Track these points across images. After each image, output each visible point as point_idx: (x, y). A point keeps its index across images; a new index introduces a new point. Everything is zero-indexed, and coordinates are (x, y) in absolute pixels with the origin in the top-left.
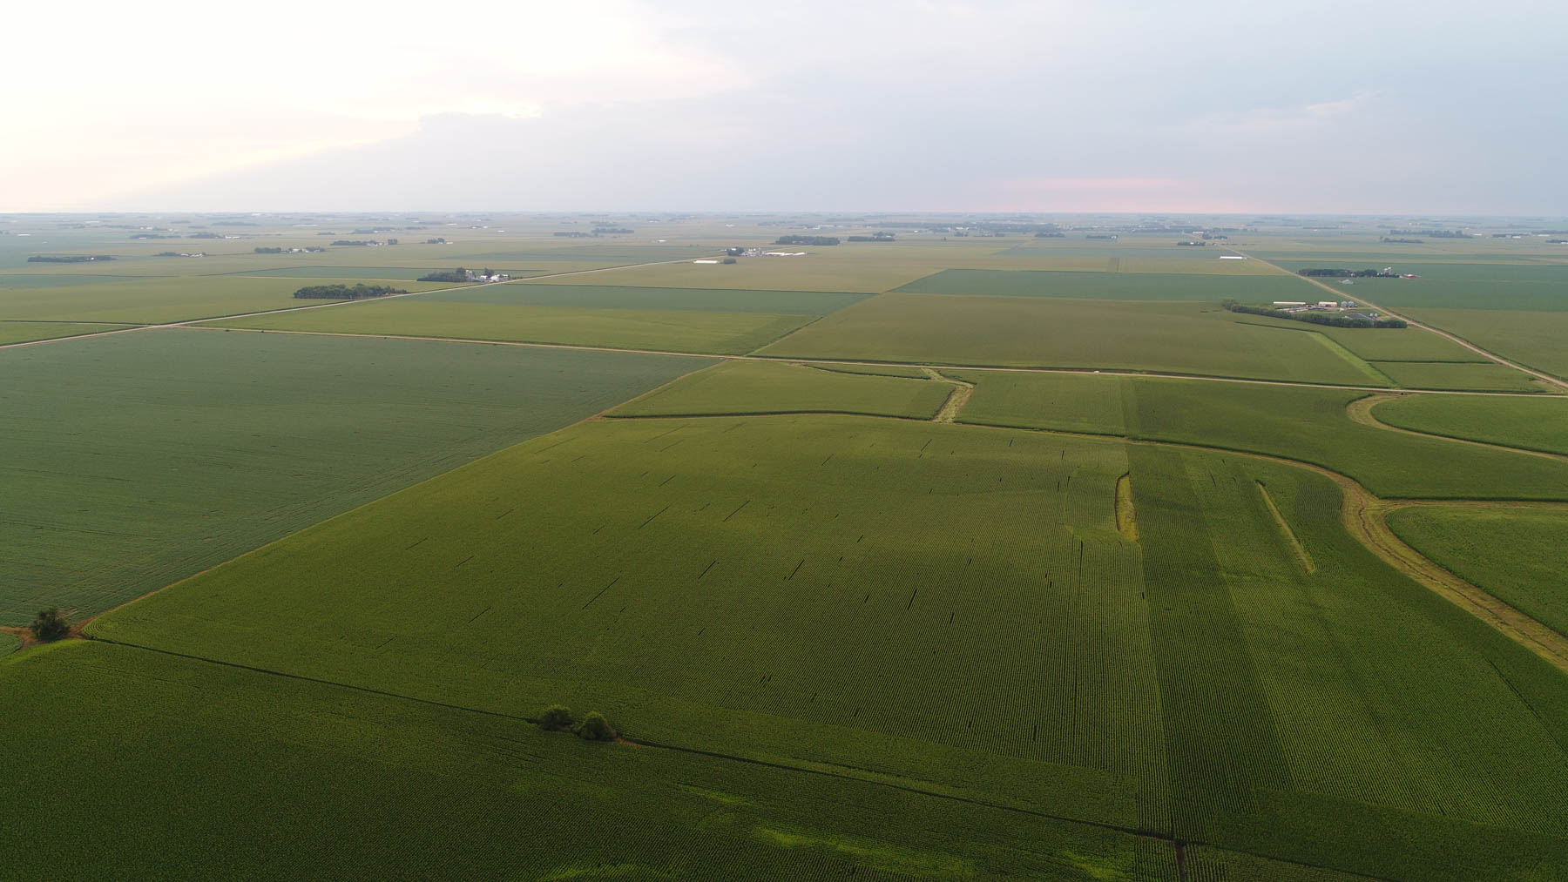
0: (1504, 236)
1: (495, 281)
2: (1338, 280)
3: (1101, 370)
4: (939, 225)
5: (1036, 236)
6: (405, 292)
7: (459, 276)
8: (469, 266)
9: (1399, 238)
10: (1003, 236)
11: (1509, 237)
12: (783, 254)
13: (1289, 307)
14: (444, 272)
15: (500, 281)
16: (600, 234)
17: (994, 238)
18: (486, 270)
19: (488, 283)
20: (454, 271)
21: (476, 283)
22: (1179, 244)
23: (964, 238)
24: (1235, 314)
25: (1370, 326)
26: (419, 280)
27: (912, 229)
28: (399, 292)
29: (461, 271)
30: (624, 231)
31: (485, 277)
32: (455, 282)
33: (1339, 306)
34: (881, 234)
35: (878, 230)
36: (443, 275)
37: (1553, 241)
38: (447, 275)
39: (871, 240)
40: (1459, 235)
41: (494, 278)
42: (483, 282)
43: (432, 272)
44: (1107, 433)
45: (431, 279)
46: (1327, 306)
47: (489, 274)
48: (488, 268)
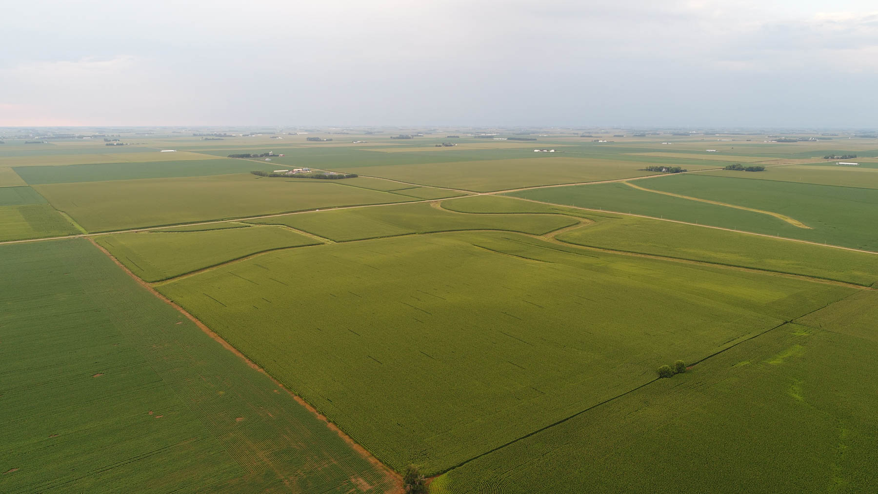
33: (303, 170)
46: (298, 171)
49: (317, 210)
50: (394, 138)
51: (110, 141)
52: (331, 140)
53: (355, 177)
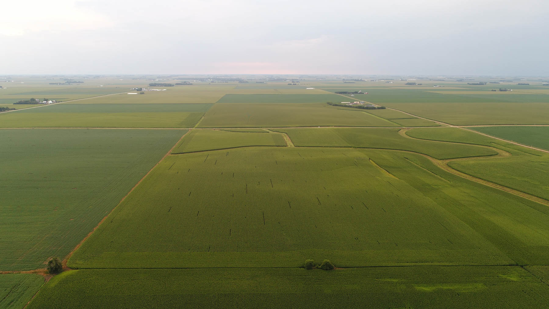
0: (373, 80)
1: (51, 103)
2: (349, 95)
3: (320, 126)
4: (204, 79)
5: (239, 82)
6: (15, 109)
7: (33, 102)
8: (37, 98)
9: (348, 81)
10: (227, 82)
11: (375, 81)
12: (158, 90)
13: (347, 104)
14: (26, 100)
15: (53, 103)
16: (71, 84)
17: (225, 83)
18: (45, 99)
19: (48, 104)
20: (30, 100)
21: (42, 105)
22: (288, 84)
23: (214, 83)
24: (333, 106)
25: (376, 109)
26: (14, 104)
27: (193, 80)
28: (12, 109)
29: (33, 100)
30: (79, 82)
31: (46, 102)
32: (33, 104)
33: (360, 103)
34: (185, 82)
35: (184, 81)
36: (26, 101)
37: (387, 82)
38: (28, 101)
39: (182, 84)
40: (361, 80)
41: (50, 102)
42: (45, 104)
43: (20, 100)
44: (346, 146)
45: (20, 103)
46: (357, 103)
47: (47, 100)
48: (46, 98)
49: (319, 127)
50: (470, 84)
51: (295, 82)
52: (421, 84)
53: (384, 109)
